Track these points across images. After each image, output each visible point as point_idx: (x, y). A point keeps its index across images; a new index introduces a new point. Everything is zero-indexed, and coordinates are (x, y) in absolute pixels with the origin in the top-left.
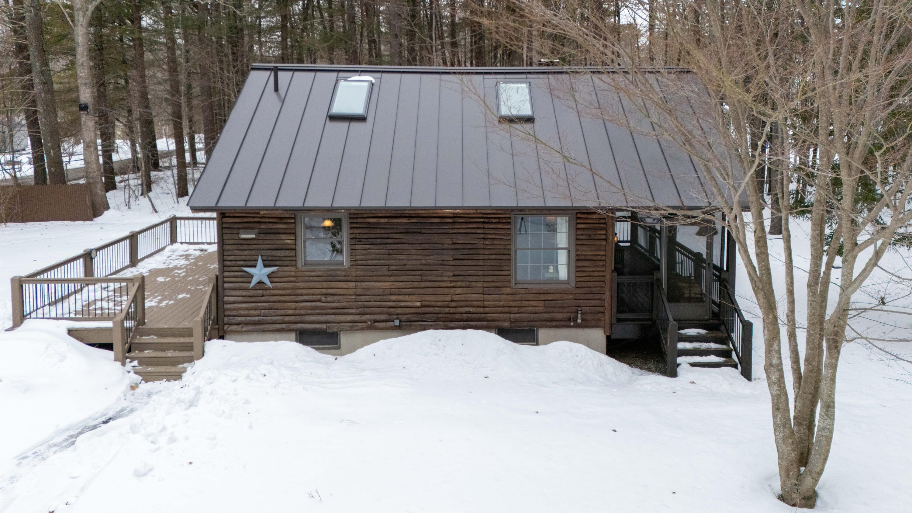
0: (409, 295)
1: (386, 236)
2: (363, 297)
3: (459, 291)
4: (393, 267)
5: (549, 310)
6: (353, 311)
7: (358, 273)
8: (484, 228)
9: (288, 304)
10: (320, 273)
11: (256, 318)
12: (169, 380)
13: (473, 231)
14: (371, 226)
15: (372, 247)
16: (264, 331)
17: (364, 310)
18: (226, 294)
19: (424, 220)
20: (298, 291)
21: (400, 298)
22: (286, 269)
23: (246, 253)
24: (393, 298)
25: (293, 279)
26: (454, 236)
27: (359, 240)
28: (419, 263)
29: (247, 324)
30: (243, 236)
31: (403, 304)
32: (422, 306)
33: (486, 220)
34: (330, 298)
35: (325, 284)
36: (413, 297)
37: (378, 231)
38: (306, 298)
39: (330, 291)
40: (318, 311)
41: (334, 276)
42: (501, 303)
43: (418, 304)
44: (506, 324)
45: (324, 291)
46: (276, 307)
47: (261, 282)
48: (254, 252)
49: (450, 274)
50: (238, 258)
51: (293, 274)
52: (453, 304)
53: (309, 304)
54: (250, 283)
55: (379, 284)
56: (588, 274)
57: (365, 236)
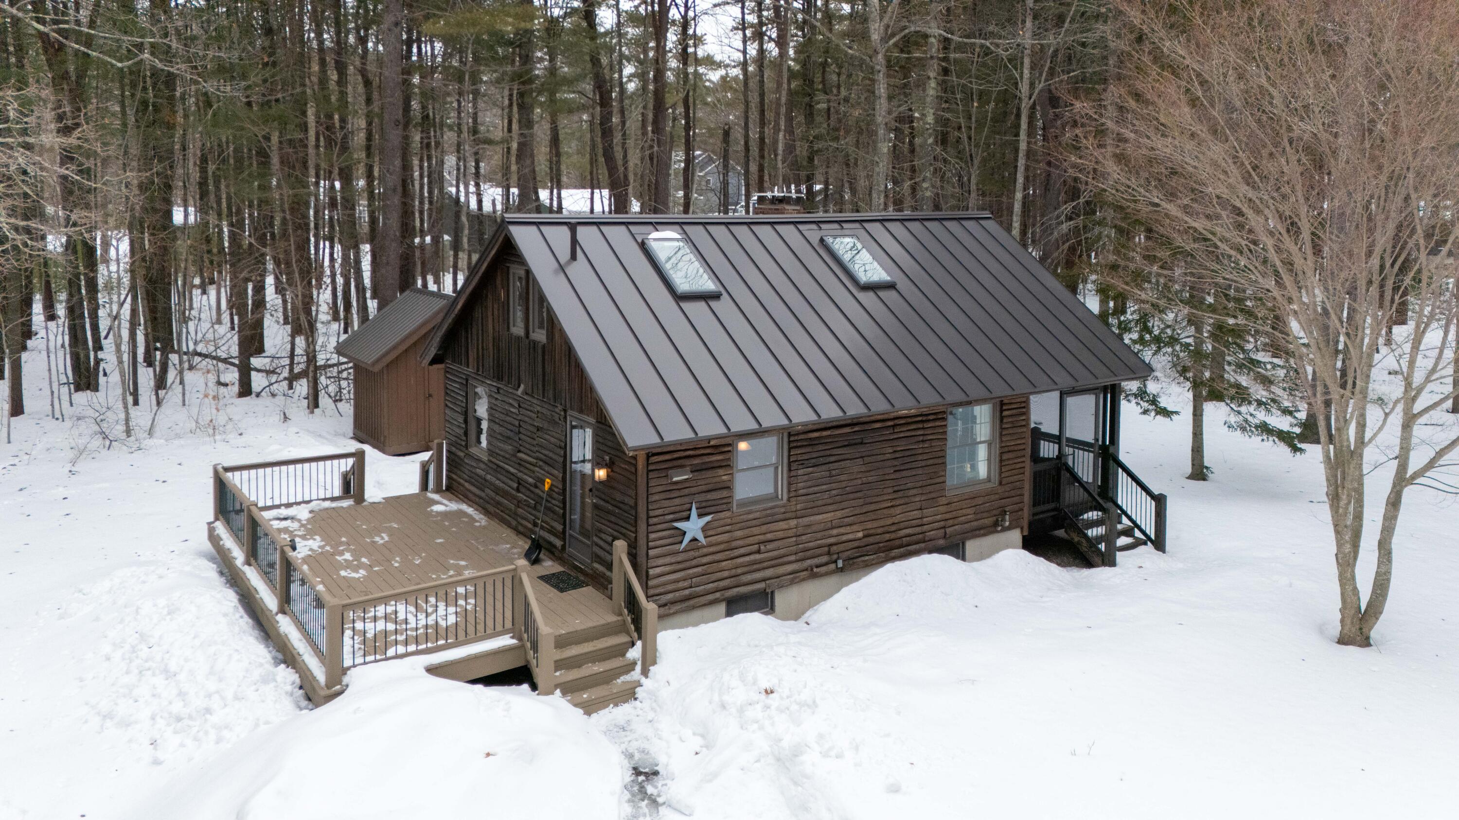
0: (850, 525)
1: (828, 453)
2: (804, 537)
3: (898, 510)
4: (834, 492)
5: (979, 516)
6: (793, 558)
7: (799, 507)
8: (923, 428)
9: (724, 563)
10: (757, 515)
11: (687, 592)
12: (616, 705)
13: (913, 433)
14: (812, 443)
15: (815, 469)
16: (694, 608)
17: (805, 554)
18: (650, 565)
19: (867, 427)
20: (734, 544)
21: (842, 530)
22: (722, 515)
23: (677, 501)
24: (835, 532)
25: (728, 528)
26: (895, 443)
27: (802, 463)
28: (859, 482)
29: (673, 603)
30: (675, 479)
31: (844, 538)
32: (865, 536)
33: (924, 418)
34: (770, 546)
35: (764, 528)
36: (855, 528)
37: (821, 447)
38: (742, 551)
39: (769, 536)
40: (755, 567)
41: (773, 515)
42: (938, 517)
43: (860, 535)
44: (941, 542)
45: (762, 538)
46: (709, 571)
47: (695, 540)
48: (686, 500)
49: (890, 490)
50: (667, 511)
51: (729, 521)
52: (893, 528)
53: (747, 559)
54: (681, 542)
55: (820, 517)
56: (1013, 467)
57: (805, 457)
